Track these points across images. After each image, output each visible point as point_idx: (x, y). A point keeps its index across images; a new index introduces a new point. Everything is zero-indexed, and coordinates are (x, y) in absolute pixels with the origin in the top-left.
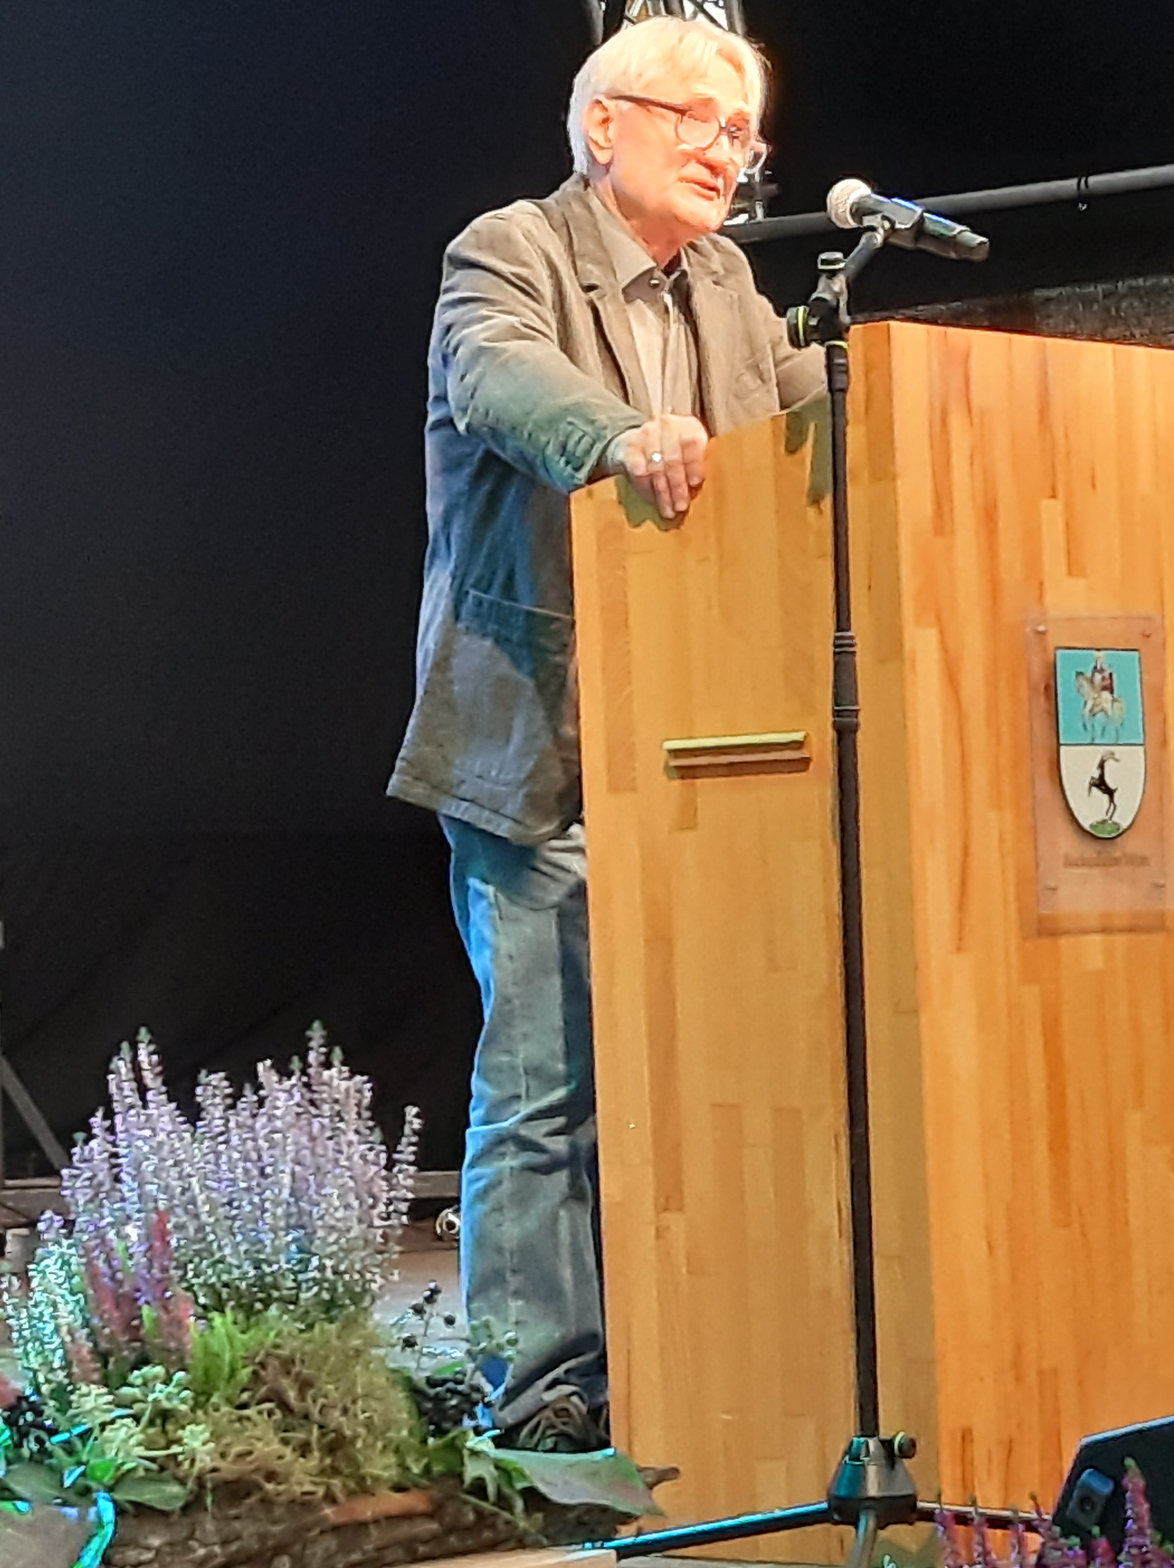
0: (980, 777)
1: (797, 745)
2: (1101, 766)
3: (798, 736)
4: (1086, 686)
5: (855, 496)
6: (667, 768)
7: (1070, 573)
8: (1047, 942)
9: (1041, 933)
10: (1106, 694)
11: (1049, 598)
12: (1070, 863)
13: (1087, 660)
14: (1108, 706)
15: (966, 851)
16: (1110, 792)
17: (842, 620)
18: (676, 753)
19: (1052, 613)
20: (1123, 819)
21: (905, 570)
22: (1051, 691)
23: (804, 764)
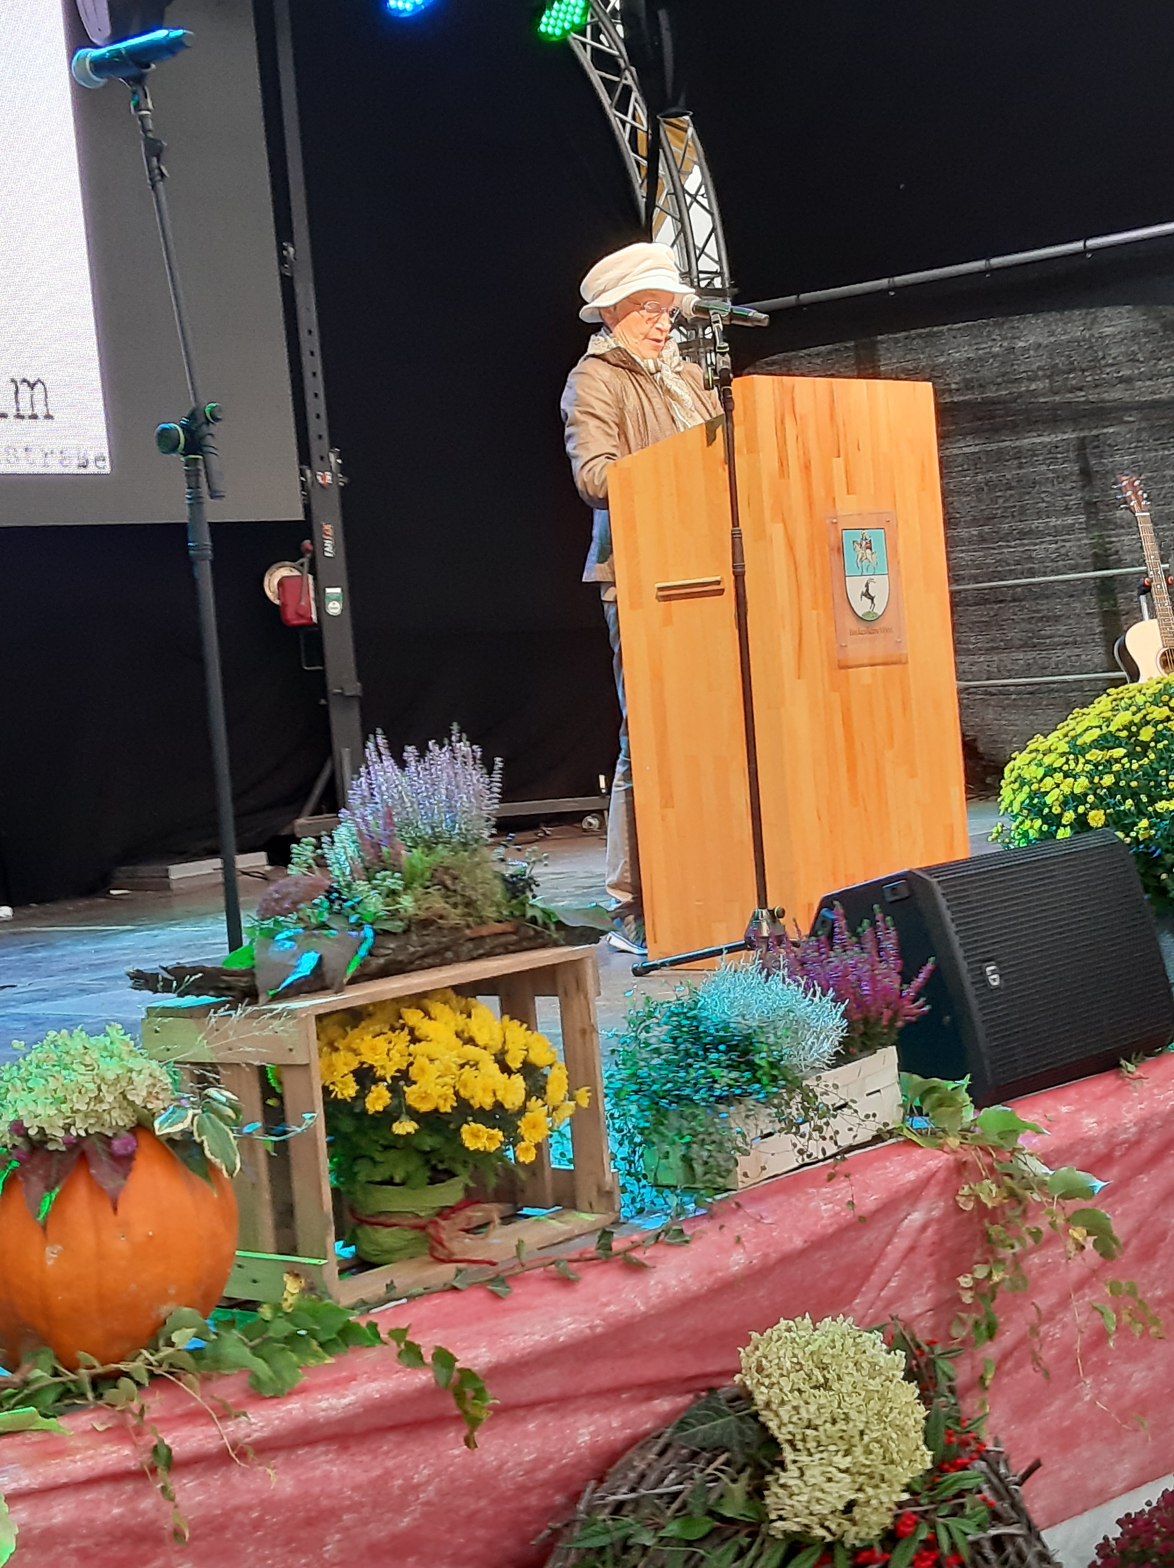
0: (807, 593)
1: (718, 583)
2: (867, 586)
3: (718, 578)
4: (858, 547)
5: (739, 461)
6: (657, 597)
7: (848, 493)
8: (843, 671)
9: (842, 667)
10: (868, 551)
11: (838, 505)
12: (852, 633)
13: (858, 535)
14: (869, 557)
15: (801, 629)
16: (872, 599)
17: (735, 522)
18: (661, 589)
19: (839, 514)
20: (879, 610)
21: (765, 496)
22: (840, 550)
23: (721, 592)
